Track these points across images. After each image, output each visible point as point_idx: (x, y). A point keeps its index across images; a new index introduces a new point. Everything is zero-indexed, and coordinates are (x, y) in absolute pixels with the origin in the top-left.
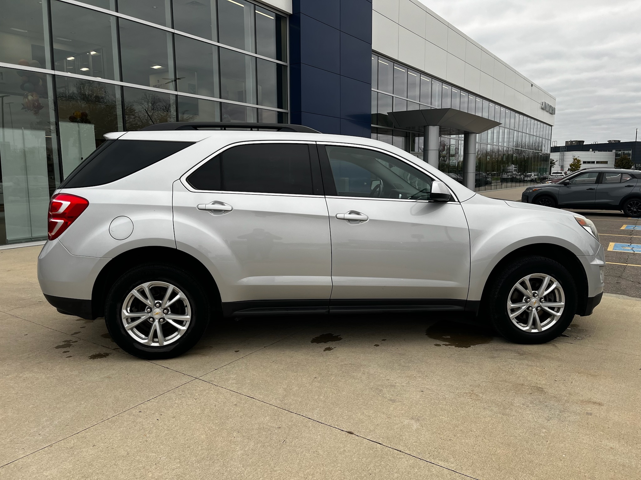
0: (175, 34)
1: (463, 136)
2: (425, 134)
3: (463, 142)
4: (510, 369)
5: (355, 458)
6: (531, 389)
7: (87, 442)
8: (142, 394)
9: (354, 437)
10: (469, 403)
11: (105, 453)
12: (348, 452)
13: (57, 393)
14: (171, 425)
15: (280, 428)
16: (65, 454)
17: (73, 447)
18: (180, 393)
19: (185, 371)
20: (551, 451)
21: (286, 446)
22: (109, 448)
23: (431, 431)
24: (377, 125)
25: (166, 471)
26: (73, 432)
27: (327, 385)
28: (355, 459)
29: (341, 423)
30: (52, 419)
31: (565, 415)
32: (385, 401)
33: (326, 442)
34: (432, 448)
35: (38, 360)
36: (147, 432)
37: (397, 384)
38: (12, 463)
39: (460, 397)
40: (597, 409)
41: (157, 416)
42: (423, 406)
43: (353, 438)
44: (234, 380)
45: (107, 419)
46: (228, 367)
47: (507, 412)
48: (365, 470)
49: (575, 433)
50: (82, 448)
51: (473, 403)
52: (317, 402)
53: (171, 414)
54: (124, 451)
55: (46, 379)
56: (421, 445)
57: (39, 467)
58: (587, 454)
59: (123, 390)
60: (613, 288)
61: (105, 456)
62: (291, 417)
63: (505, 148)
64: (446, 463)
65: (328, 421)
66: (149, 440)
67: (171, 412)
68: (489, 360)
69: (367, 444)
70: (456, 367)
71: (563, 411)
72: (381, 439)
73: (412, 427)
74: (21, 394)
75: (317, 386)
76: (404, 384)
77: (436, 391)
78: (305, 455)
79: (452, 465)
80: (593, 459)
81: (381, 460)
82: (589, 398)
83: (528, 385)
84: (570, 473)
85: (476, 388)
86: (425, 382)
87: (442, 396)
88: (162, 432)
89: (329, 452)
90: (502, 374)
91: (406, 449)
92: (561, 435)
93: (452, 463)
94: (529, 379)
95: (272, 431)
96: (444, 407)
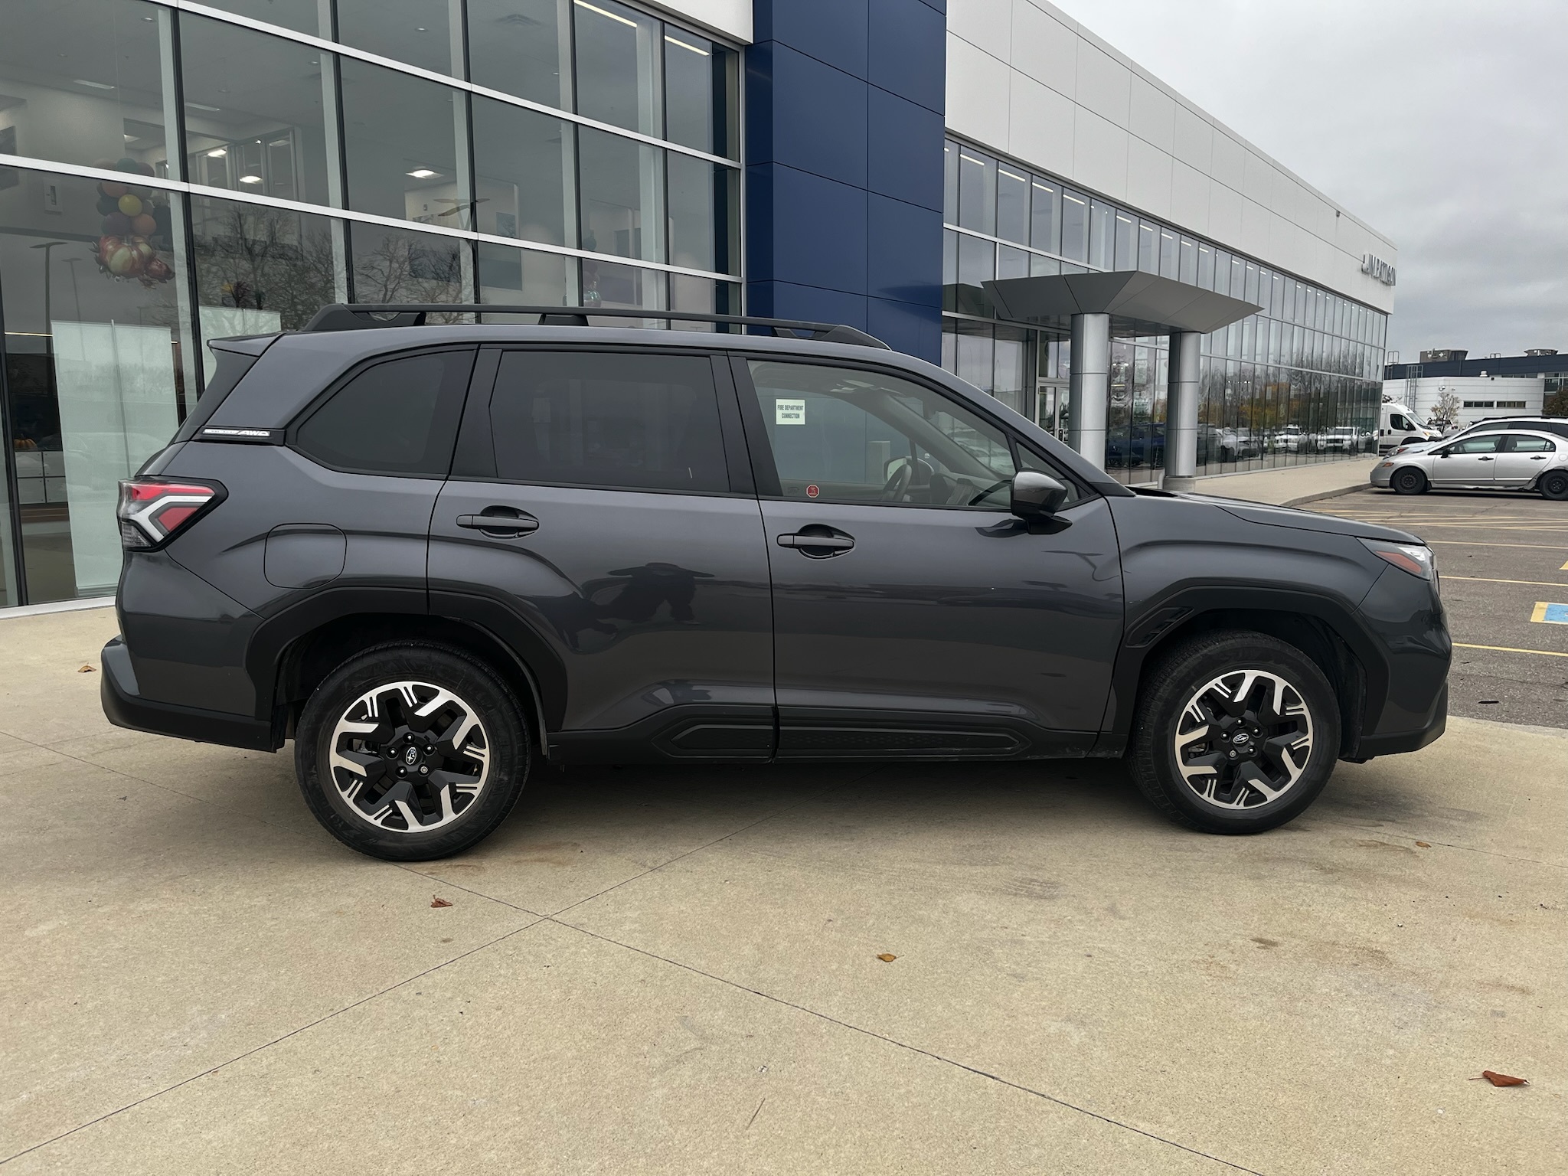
0: (472, 94)
1: (1167, 338)
2: (1074, 335)
3: (1164, 355)
4: (1302, 905)
5: (934, 1109)
6: (1354, 954)
7: (299, 1062)
8: (420, 952)
9: (930, 1061)
10: (1205, 986)
11: (344, 1088)
12: (918, 1096)
13: (220, 949)
14: (494, 1026)
15: (751, 1036)
16: (249, 1090)
17: (267, 1074)
18: (510, 953)
19: (519, 902)
20: (1410, 1100)
21: (767, 1079)
22: (353, 1076)
23: (1115, 1049)
24: (956, 312)
25: (489, 1133)
26: (265, 1040)
27: (857, 939)
28: (935, 1113)
29: (898, 1027)
30: (212, 1009)
31: (1442, 1017)
32: (1000, 977)
33: (864, 1071)
34: (1119, 1090)
35: (170, 872)
36: (438, 1042)
37: (1028, 938)
38: (125, 1111)
39: (1181, 971)
40: (1516, 1001)
41: (459, 1003)
42: (1094, 989)
43: (928, 1064)
44: (636, 922)
45: (342, 1009)
46: (620, 892)
47: (1299, 1009)
48: (960, 1138)
49: (1466, 1059)
50: (289, 1077)
51: (1215, 986)
52: (836, 977)
53: (493, 1001)
54: (388, 1083)
55: (192, 916)
56: (1092, 1084)
57: (189, 1120)
58: (1496, 1108)
59: (376, 944)
60: (1547, 714)
61: (344, 1096)
62: (777, 1012)
63: (1271, 370)
64: (1155, 1126)
65: (865, 1022)
66: (445, 1059)
67: (491, 996)
68: (1250, 883)
69: (961, 1078)
70: (1169, 900)
71: (1436, 1007)
72: (995, 1066)
73: (1069, 1039)
74: (135, 951)
75: (835, 941)
76: (1044, 938)
77: (1122, 956)
78: (814, 1102)
79: (1171, 1131)
80: (1511, 1120)
81: (998, 1117)
82: (1498, 975)
83: (1348, 945)
84: (1456, 1153)
85: (1221, 951)
86: (1096, 934)
87: (1137, 967)
88: (474, 1041)
89: (872, 1094)
90: (1284, 919)
91: (1058, 1091)
92: (1431, 1063)
93: (1170, 1126)
94: (1349, 930)
95: (733, 1043)
96: (1144, 993)
